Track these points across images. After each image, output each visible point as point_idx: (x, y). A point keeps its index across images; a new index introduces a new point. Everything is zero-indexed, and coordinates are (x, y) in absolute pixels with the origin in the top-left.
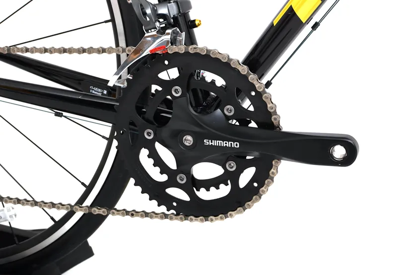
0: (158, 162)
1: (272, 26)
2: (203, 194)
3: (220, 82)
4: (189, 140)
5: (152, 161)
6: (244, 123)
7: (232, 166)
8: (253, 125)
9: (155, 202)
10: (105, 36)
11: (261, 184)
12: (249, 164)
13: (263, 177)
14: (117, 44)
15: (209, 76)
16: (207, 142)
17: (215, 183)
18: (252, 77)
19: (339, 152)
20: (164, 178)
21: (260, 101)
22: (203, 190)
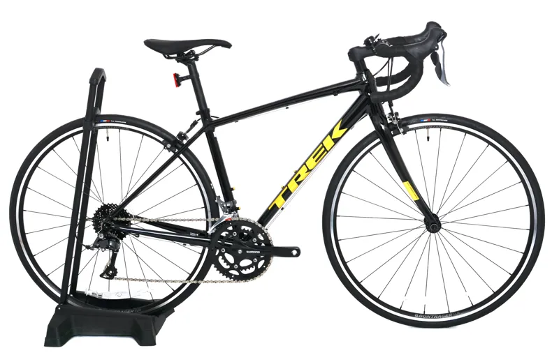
0: (226, 261)
1: (268, 209)
2: (244, 272)
3: (250, 229)
4: (240, 252)
5: (223, 261)
6: (260, 244)
7: (256, 260)
8: (263, 245)
9: (225, 277)
10: (202, 214)
11: (267, 266)
12: (262, 259)
13: (267, 263)
14: (207, 217)
15: (243, 227)
16: (247, 252)
17: (248, 267)
18: (263, 228)
19: (295, 252)
20: (228, 267)
21: (266, 236)
22: (244, 270)
